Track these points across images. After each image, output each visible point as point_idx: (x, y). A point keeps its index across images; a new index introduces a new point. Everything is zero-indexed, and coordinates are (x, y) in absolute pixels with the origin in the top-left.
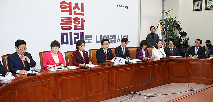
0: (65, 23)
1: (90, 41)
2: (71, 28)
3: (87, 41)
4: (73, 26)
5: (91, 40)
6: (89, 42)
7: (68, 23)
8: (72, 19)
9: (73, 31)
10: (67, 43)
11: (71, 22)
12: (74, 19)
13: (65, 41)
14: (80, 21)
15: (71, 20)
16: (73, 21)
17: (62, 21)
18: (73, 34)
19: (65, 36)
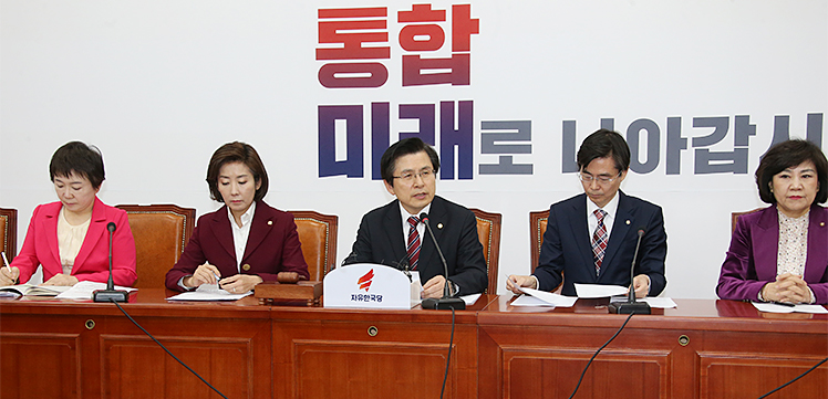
0: (342, 45)
1: (518, 159)
2: (379, 77)
3: (494, 159)
4: (394, 66)
5: (528, 149)
6: (506, 167)
7: (364, 45)
8: (392, 18)
9: (395, 92)
10: (353, 168)
11: (384, 37)
12: (402, 17)
13: (341, 154)
14: (447, 26)
15: (383, 24)
16: (394, 28)
17: (326, 33)
18: (394, 112)
19: (341, 126)
